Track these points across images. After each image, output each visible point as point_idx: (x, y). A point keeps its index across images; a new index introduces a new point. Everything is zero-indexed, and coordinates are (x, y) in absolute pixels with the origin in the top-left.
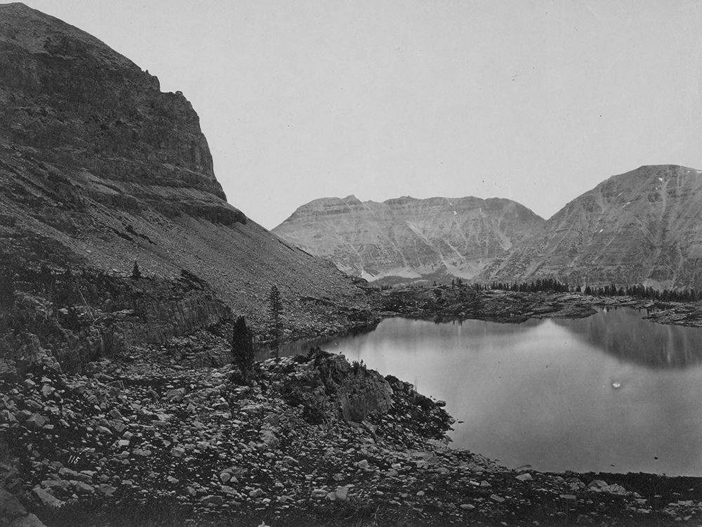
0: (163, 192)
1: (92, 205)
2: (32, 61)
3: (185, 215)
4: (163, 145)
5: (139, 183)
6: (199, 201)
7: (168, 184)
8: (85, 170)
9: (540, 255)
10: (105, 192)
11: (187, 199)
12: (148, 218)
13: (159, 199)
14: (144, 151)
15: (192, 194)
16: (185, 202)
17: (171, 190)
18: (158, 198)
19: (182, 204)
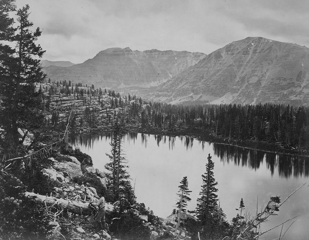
9: (188, 78)
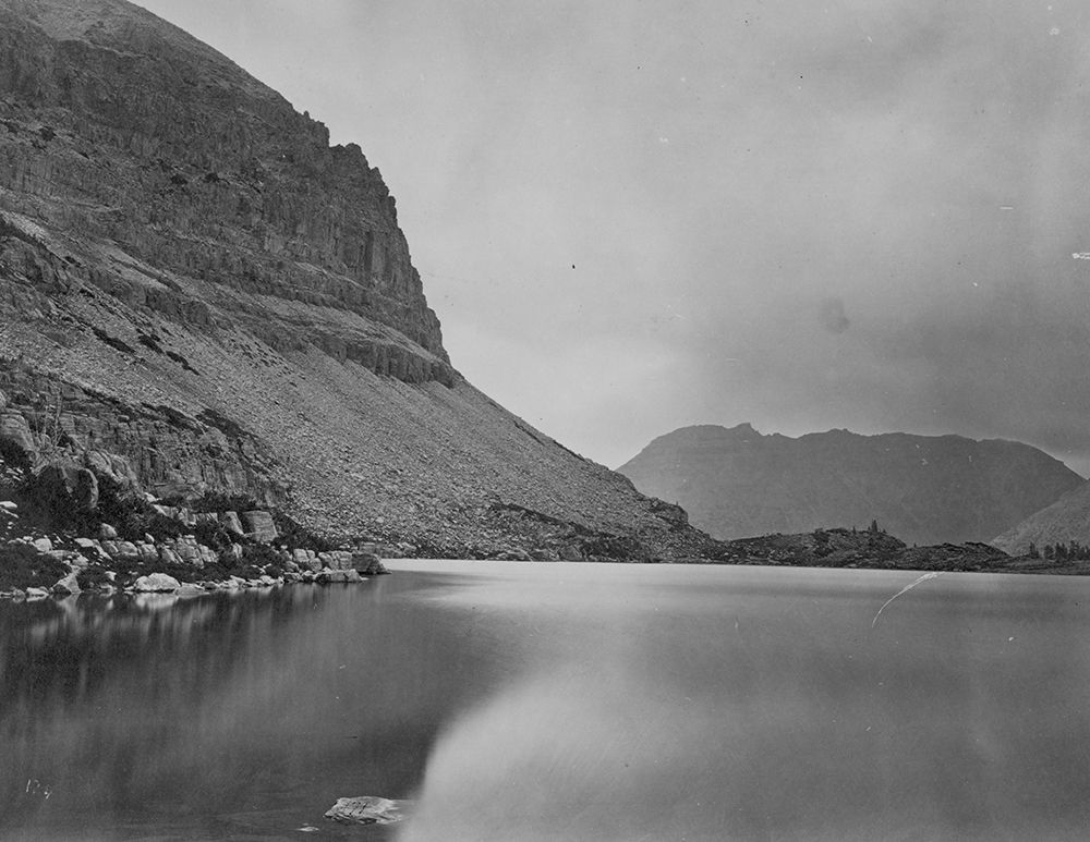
0: (281, 307)
1: (83, 291)
2: (45, 46)
3: (316, 351)
4: (301, 229)
5: (233, 287)
6: (354, 332)
7: (298, 297)
8: (111, 242)
10: (133, 278)
11: (328, 324)
12: (226, 341)
13: (265, 316)
14: (258, 233)
15: (344, 320)
16: (322, 328)
17: (300, 306)
18: (264, 314)
19: (315, 331)
